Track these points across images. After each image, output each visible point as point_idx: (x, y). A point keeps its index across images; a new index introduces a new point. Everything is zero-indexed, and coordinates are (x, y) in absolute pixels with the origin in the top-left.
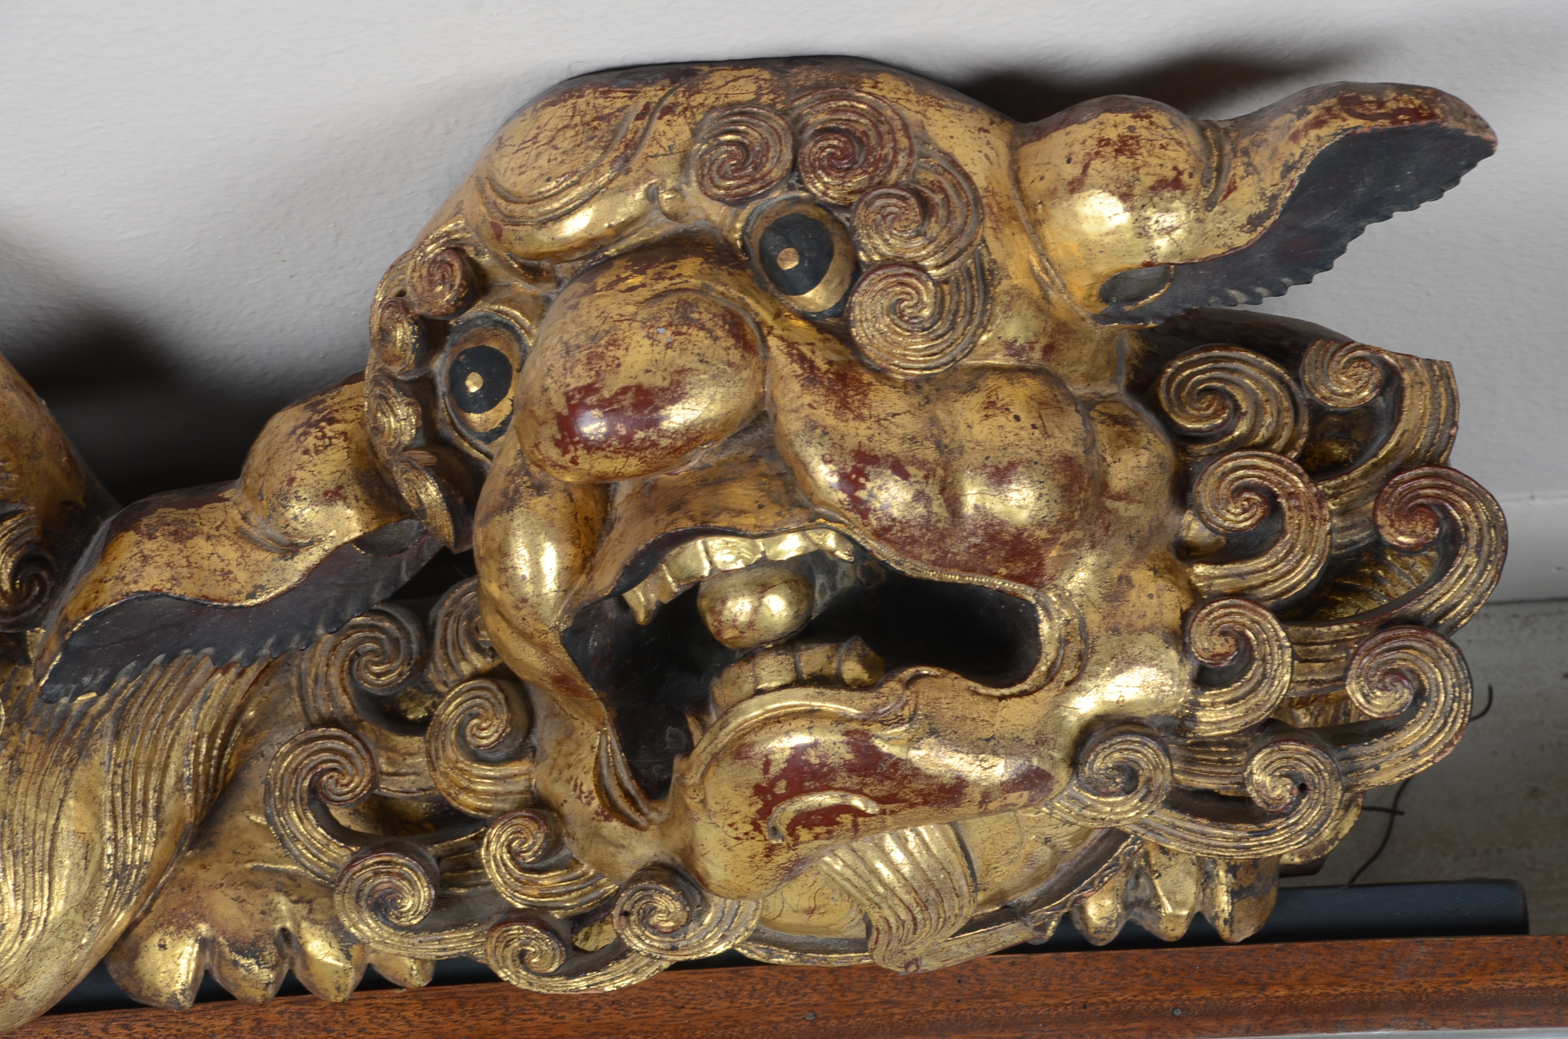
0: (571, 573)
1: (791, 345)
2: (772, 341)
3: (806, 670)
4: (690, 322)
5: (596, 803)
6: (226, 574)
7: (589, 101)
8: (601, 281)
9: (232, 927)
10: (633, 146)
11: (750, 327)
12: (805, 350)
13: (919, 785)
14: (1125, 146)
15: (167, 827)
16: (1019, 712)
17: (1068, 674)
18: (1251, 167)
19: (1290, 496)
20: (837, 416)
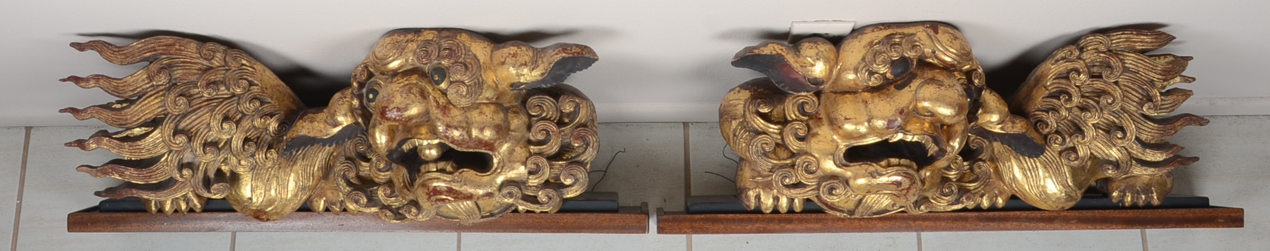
0: (387, 142)
1: (435, 98)
2: (431, 97)
3: (439, 168)
4: (411, 93)
5: (402, 184)
6: (321, 131)
7: (396, 37)
8: (395, 79)
9: (331, 199)
10: (403, 49)
11: (426, 93)
12: (438, 99)
13: (463, 196)
14: (514, 55)
15: (316, 178)
16: (485, 178)
17: (499, 171)
18: (543, 62)
19: (553, 132)
20: (444, 116)
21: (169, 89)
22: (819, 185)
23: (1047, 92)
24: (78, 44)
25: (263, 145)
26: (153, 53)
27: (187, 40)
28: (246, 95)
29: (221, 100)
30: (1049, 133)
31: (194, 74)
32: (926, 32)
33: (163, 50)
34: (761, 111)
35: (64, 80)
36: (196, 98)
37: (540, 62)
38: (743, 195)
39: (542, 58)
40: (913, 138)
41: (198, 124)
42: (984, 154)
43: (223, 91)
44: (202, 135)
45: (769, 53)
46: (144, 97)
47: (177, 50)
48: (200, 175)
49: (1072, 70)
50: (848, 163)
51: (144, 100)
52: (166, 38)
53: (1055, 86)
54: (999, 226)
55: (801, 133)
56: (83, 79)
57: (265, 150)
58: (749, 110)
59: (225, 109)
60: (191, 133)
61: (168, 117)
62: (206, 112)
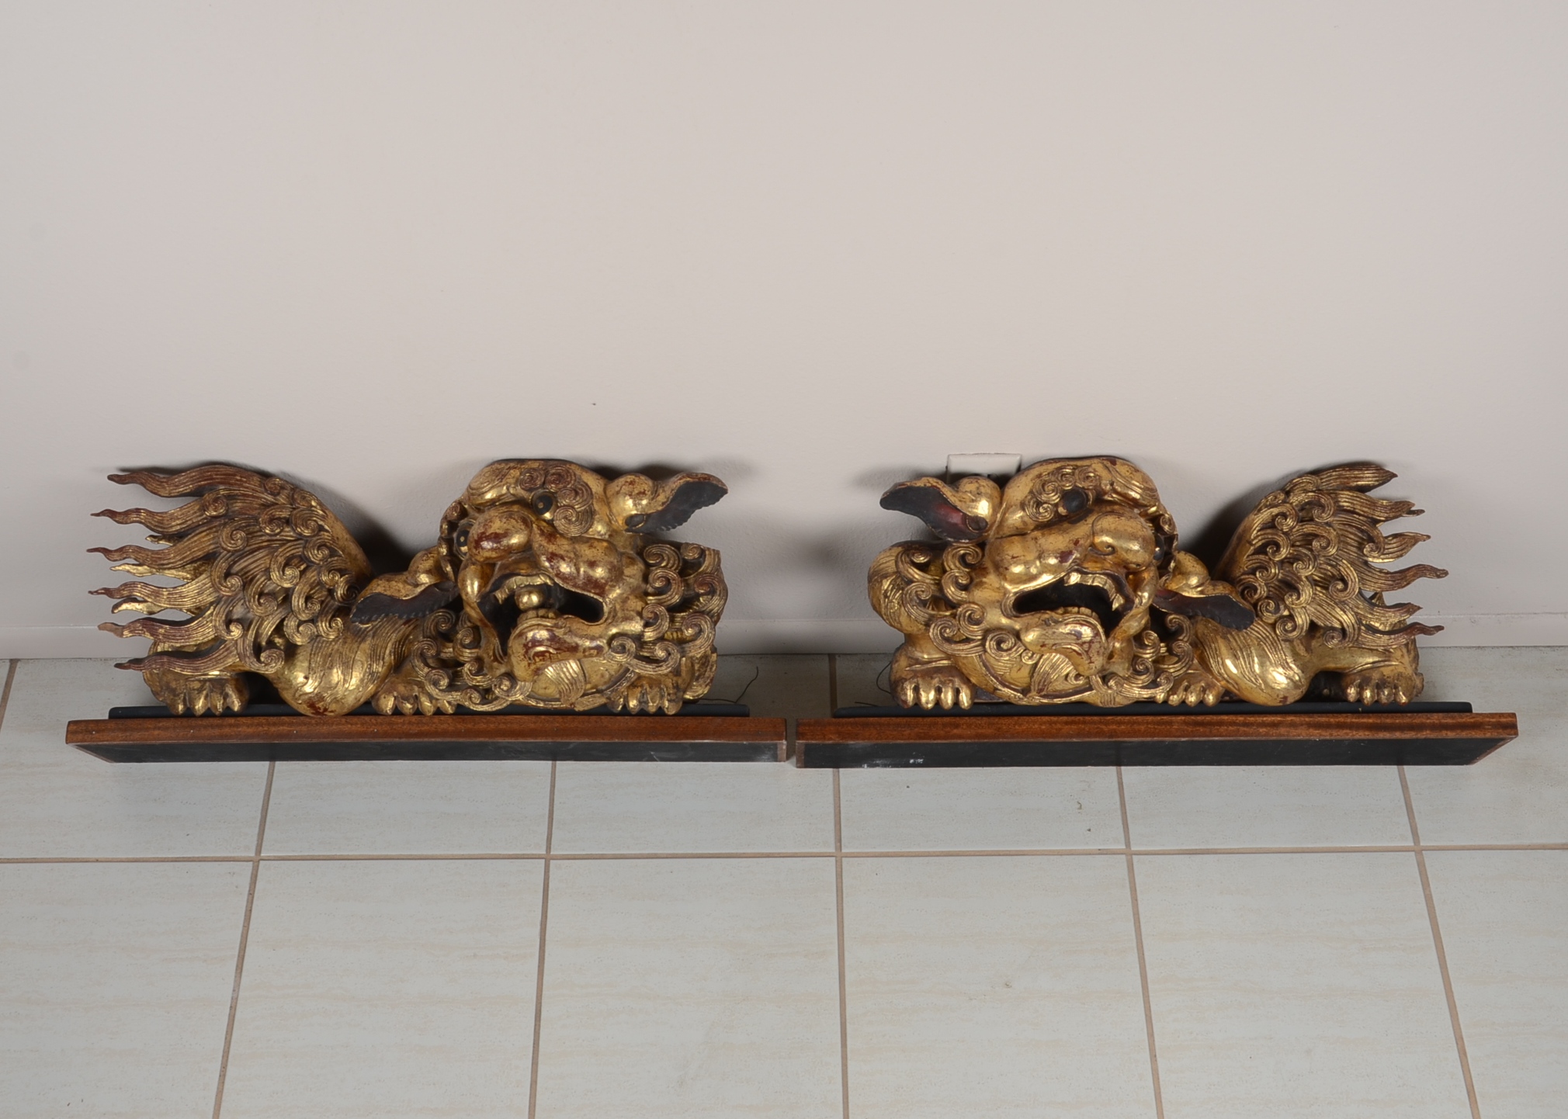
0: (481, 588)
1: (539, 527)
2: (534, 525)
3: (540, 614)
4: (511, 518)
5: (492, 658)
6: (399, 591)
7: (496, 467)
9: (402, 693)
10: (504, 476)
11: (529, 521)
12: (542, 528)
13: (566, 645)
14: (632, 483)
15: (386, 664)
16: (595, 629)
17: (610, 621)
18: (664, 491)
19: (674, 580)
20: (548, 543)
21: (225, 524)
22: (984, 639)
23: (1252, 548)
24: (118, 476)
25: (327, 611)
26: (209, 482)
27: (250, 474)
28: (315, 539)
29: (285, 542)
30: (1259, 600)
31: (256, 509)
32: (1103, 463)
33: (221, 479)
34: (916, 560)
35: (98, 515)
36: (256, 536)
37: (661, 491)
39: (663, 487)
40: (1093, 582)
41: (255, 568)
42: (1184, 635)
43: (288, 532)
44: (259, 583)
45: (922, 485)
46: (193, 534)
47: (238, 482)
48: (251, 636)
49: (1277, 515)
50: (1018, 615)
52: (225, 470)
53: (1260, 538)
54: (1211, 732)
55: (963, 581)
56: (120, 513)
57: (329, 617)
58: (902, 561)
59: (288, 552)
60: (247, 578)
61: (221, 556)
62: (267, 555)
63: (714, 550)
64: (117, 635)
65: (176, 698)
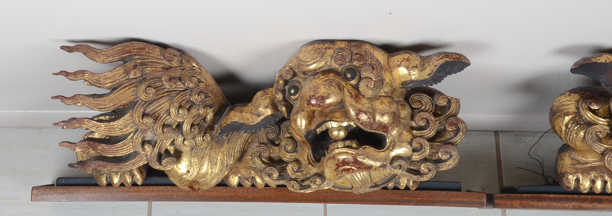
0: (307, 125)
1: (348, 90)
2: (345, 89)
3: (346, 145)
4: (331, 85)
5: (307, 162)
6: (248, 119)
7: (316, 45)
8: (316, 77)
9: (244, 175)
10: (323, 54)
11: (341, 86)
12: (351, 91)
13: (364, 166)
14: (408, 60)
15: (235, 159)
16: (382, 154)
17: (391, 148)
18: (429, 65)
19: (431, 120)
20: (356, 103)
21: (141, 82)
24: (68, 47)
25: (201, 130)
26: (129, 54)
27: (153, 46)
28: (196, 89)
29: (178, 92)
31: (160, 71)
33: (137, 52)
34: (592, 108)
35: (57, 74)
36: (160, 90)
37: (427, 65)
38: (564, 179)
39: (428, 63)
41: (160, 109)
43: (179, 85)
44: (162, 118)
45: (604, 61)
46: (120, 88)
47: (147, 53)
48: (156, 150)
51: (120, 90)
52: (139, 44)
56: (71, 73)
57: (203, 134)
58: (582, 107)
59: (181, 99)
60: (155, 116)
61: (139, 103)
62: (167, 101)
63: (456, 99)
64: (72, 150)
65: (101, 176)
